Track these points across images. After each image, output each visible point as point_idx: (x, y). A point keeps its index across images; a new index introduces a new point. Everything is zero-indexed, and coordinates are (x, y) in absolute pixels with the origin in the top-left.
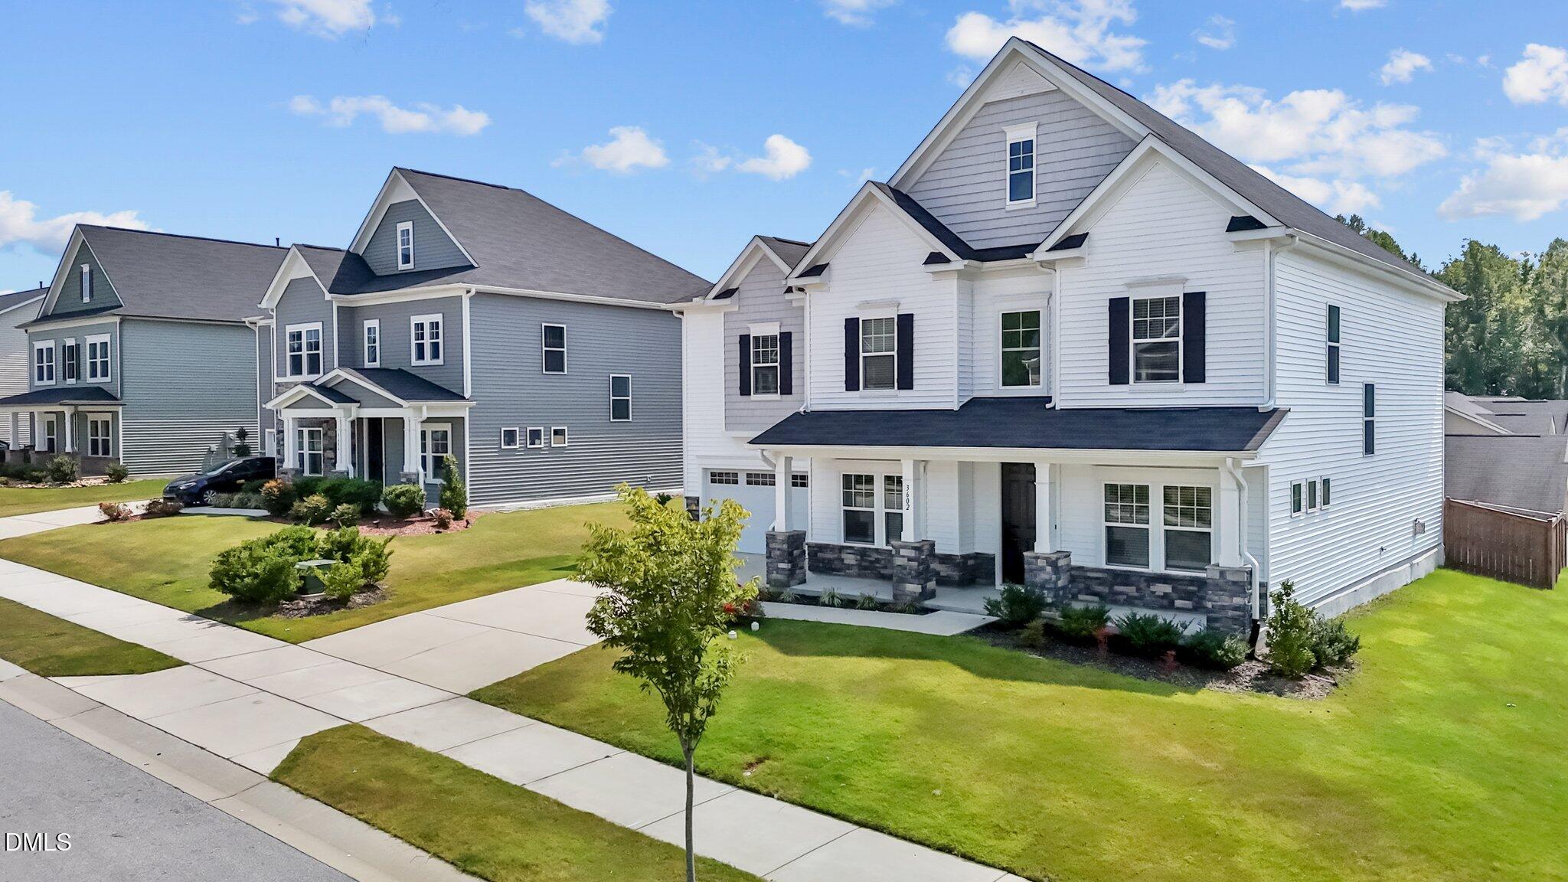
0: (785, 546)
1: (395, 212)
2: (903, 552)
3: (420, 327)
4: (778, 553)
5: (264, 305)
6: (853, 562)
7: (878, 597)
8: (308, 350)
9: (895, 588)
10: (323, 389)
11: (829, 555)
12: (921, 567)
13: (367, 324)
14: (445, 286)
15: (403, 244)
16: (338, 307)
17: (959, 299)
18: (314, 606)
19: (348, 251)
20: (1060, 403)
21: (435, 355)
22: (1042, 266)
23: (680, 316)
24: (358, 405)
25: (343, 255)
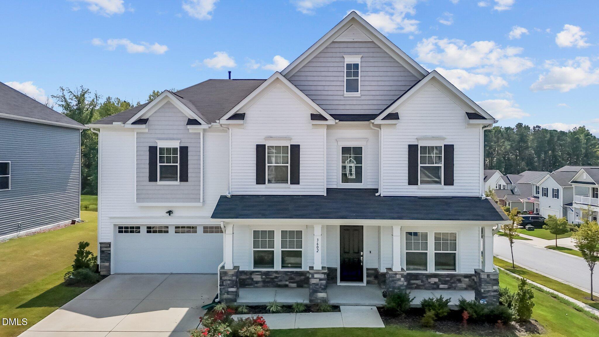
2: (316, 276)
4: (229, 282)
6: (260, 279)
11: (245, 277)
20: (383, 193)
22: (379, 127)
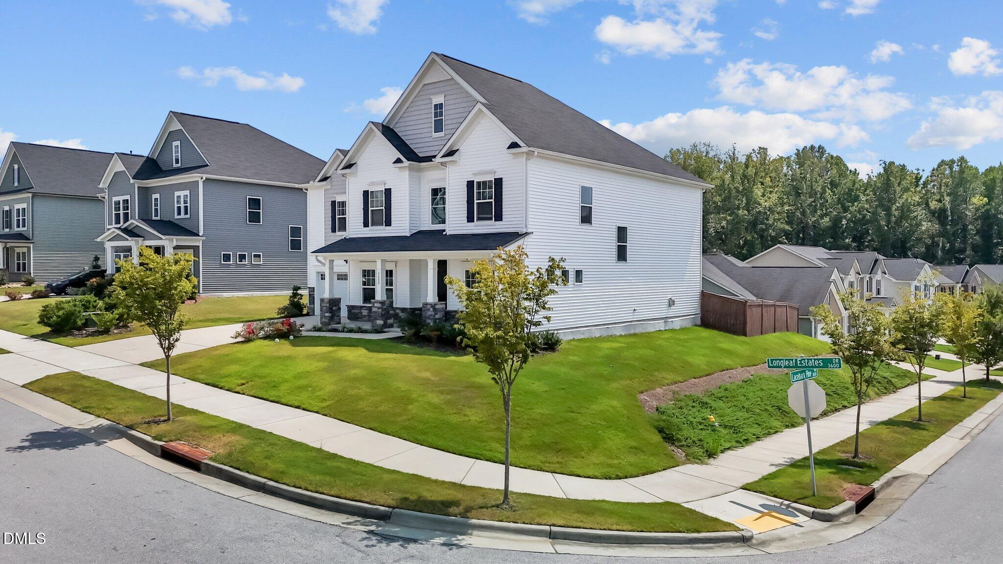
0: (328, 305)
1: (172, 136)
2: (376, 305)
3: (179, 197)
4: (325, 308)
5: (101, 186)
6: (366, 314)
7: (363, 327)
8: (123, 211)
9: (373, 323)
10: (126, 231)
11: (356, 311)
12: (383, 312)
13: (155, 196)
14: (190, 175)
15: (175, 153)
16: (138, 187)
17: (410, 181)
18: (90, 333)
19: (148, 157)
20: (449, 232)
21: (186, 213)
22: (442, 165)
23: (306, 191)
24: (143, 239)
25: (145, 159)
